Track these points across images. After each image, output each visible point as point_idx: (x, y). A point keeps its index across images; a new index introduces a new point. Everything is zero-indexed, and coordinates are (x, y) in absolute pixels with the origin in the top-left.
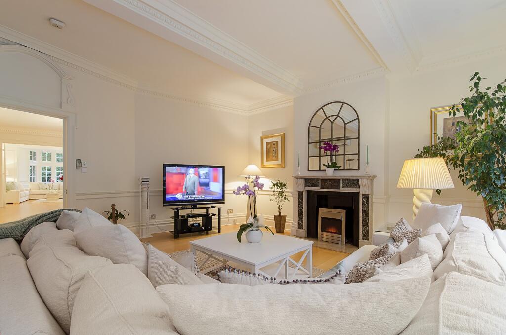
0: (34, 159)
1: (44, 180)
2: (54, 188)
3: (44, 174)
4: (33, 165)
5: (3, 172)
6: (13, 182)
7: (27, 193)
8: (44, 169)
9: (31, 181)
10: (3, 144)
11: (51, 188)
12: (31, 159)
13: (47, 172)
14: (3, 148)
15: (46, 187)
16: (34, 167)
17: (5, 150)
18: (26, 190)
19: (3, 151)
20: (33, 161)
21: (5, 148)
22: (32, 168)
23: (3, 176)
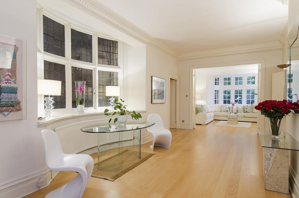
0: (218, 85)
1: (225, 102)
2: (233, 111)
3: (225, 97)
4: (217, 89)
5: (194, 97)
6: (202, 105)
7: (212, 114)
8: (225, 92)
9: (215, 103)
10: (194, 70)
11: (231, 111)
12: (216, 84)
13: (227, 95)
14: (194, 74)
15: (227, 110)
16: (218, 91)
17: (195, 76)
18: (212, 112)
19: (194, 77)
20: (217, 86)
21: (195, 74)
22: (217, 92)
23: (194, 99)
